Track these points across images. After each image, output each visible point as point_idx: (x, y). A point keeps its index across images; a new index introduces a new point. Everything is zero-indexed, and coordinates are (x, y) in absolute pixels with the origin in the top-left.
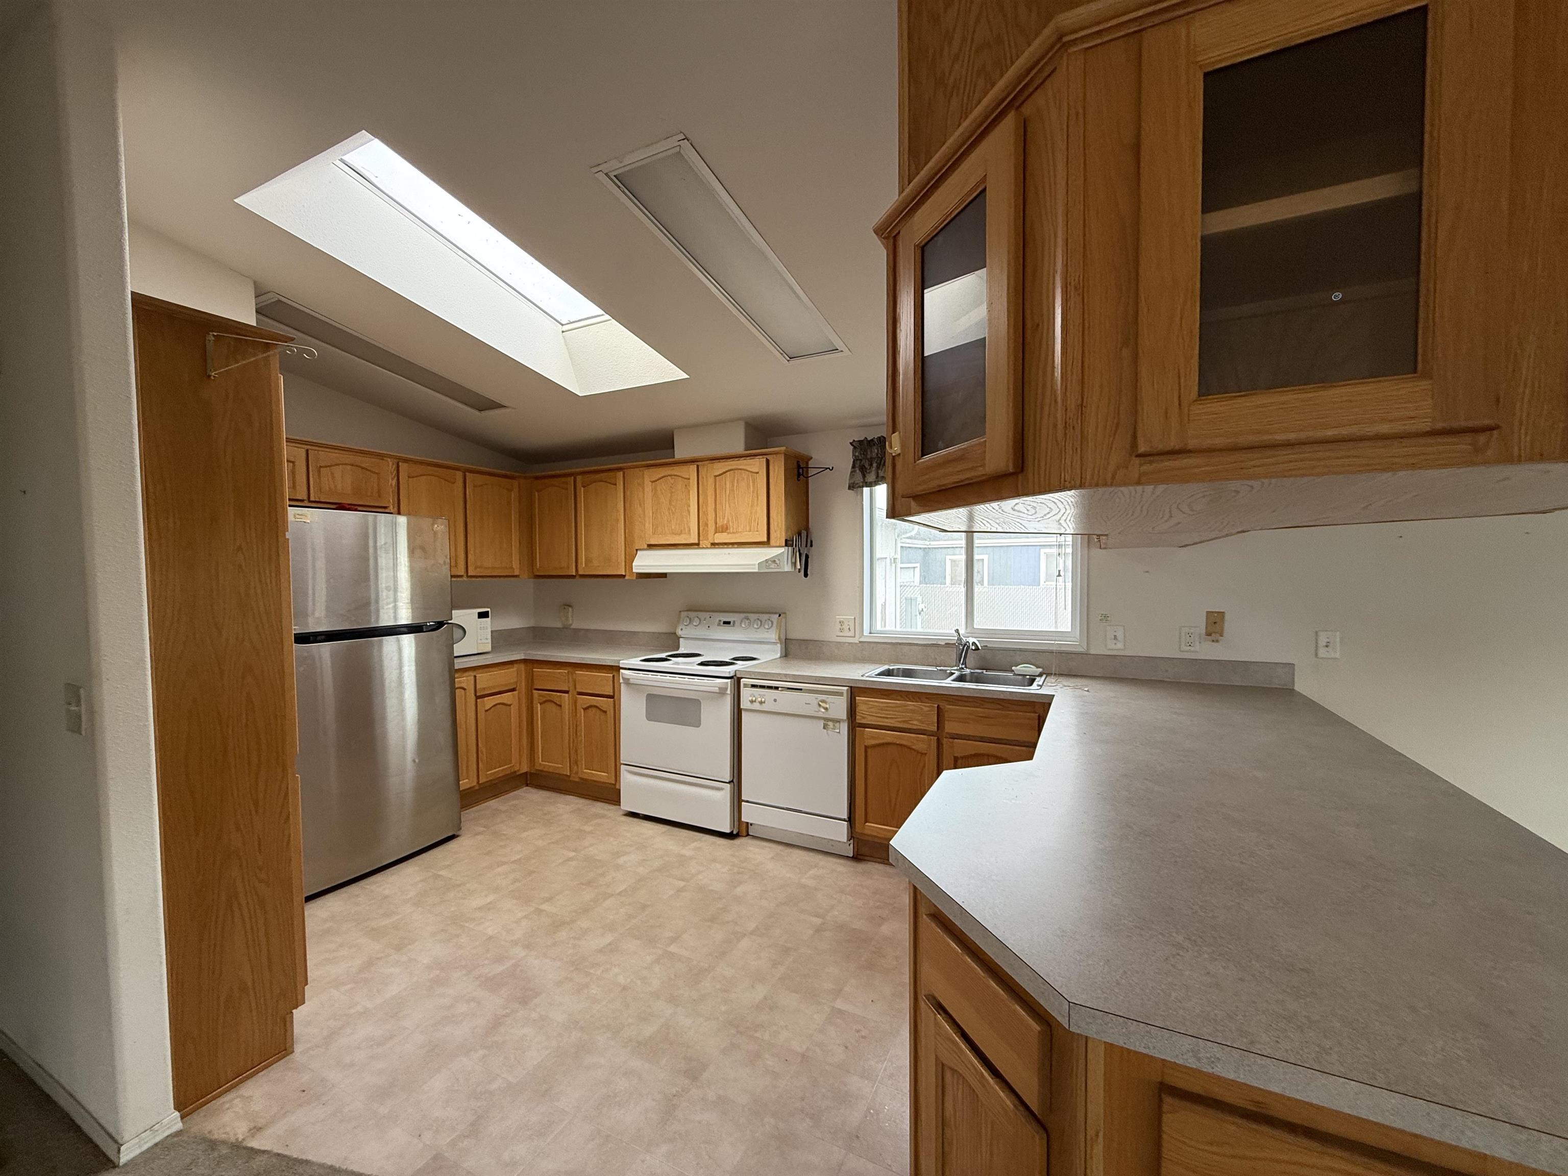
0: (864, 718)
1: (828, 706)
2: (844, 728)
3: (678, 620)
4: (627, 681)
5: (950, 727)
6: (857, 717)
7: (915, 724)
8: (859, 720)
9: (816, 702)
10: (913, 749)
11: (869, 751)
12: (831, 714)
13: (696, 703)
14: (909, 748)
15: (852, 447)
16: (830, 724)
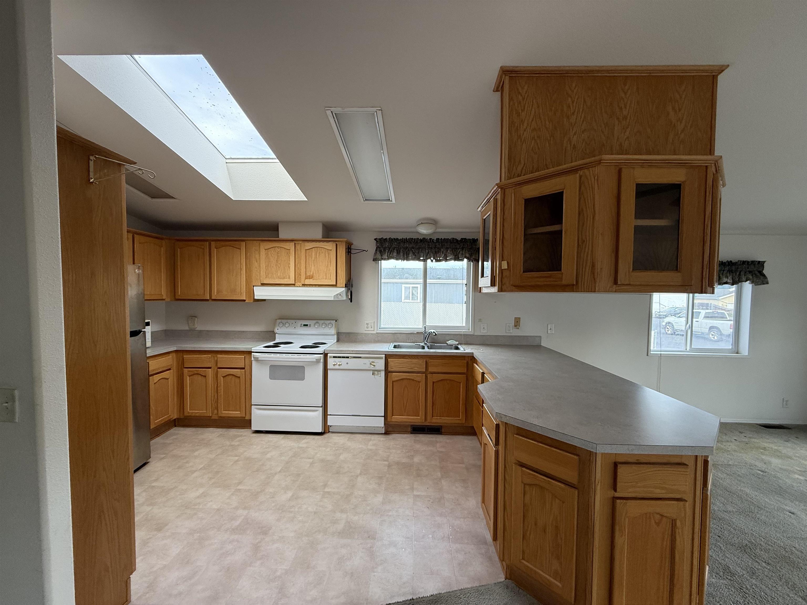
0: (392, 368)
1: (375, 364)
2: (383, 373)
3: (274, 325)
4: (257, 359)
5: (431, 369)
6: (389, 368)
7: (416, 369)
8: (390, 369)
9: (369, 363)
10: (415, 381)
11: (394, 383)
12: (377, 368)
13: (303, 367)
14: (413, 380)
15: (376, 241)
16: (376, 372)
